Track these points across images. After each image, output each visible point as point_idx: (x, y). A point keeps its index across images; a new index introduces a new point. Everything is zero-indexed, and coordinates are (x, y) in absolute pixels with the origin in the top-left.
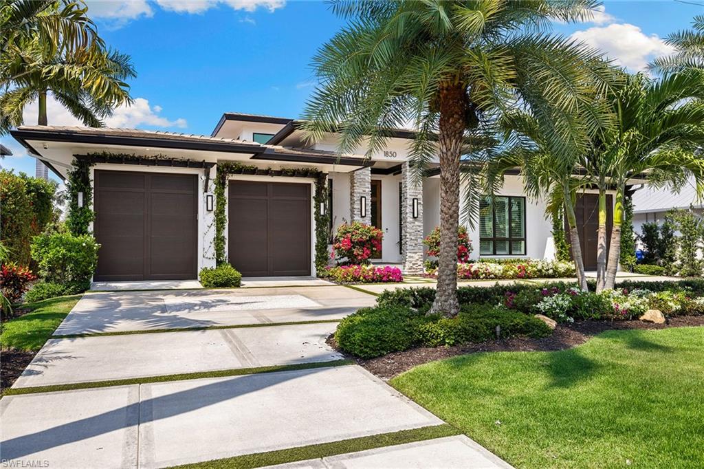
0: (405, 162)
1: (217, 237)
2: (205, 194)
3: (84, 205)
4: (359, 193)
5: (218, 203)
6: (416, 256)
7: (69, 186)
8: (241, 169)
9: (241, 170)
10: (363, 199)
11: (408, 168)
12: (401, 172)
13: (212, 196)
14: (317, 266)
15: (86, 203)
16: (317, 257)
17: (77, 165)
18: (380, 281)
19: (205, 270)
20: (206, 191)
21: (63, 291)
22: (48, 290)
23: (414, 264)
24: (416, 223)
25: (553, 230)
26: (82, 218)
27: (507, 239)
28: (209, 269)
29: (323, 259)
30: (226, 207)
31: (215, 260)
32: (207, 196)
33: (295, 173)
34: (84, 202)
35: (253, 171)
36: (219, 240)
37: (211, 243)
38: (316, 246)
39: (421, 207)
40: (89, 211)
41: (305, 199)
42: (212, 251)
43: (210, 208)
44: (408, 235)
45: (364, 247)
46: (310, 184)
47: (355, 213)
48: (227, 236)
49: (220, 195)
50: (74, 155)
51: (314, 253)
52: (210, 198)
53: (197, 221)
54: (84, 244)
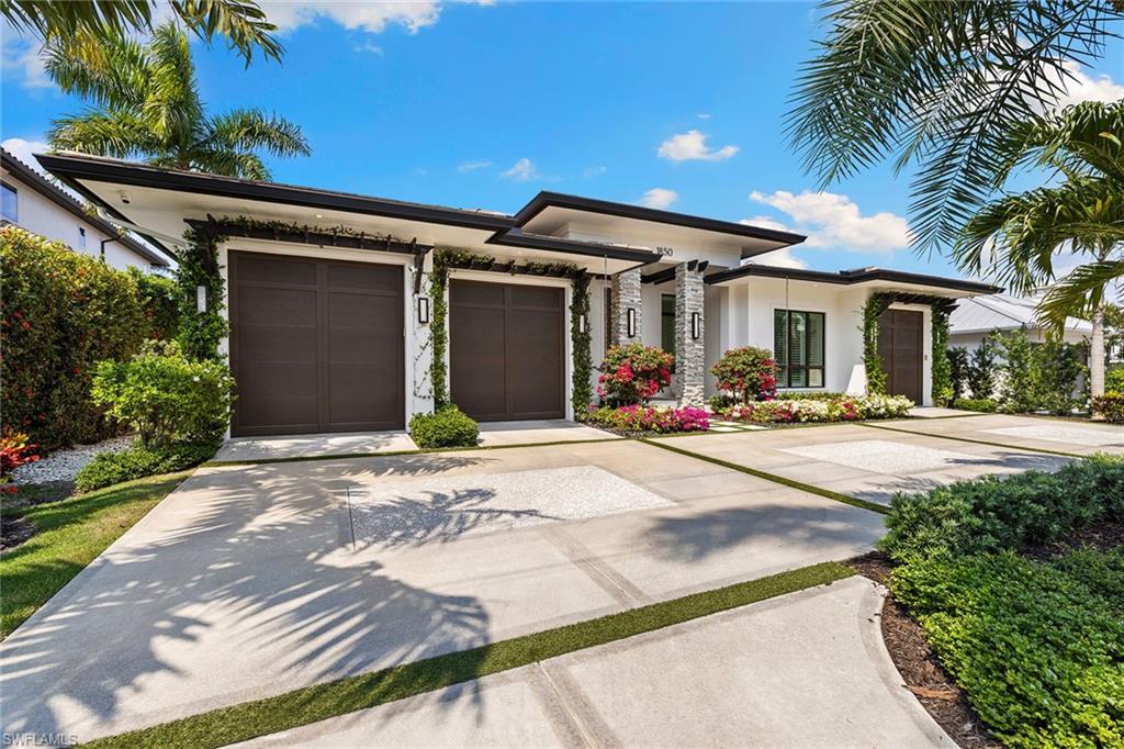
0: (683, 263)
1: (435, 364)
2: (416, 296)
3: (208, 309)
4: (626, 303)
5: (436, 310)
6: (696, 390)
7: (180, 276)
8: (470, 260)
9: (470, 263)
10: (632, 312)
11: (687, 271)
12: (674, 278)
13: (427, 299)
14: (576, 405)
15: (213, 302)
16: (576, 393)
17: (193, 239)
18: (680, 430)
19: (419, 417)
20: (417, 292)
21: (156, 465)
22: (123, 466)
23: (693, 401)
24: (697, 346)
25: (864, 356)
26: (206, 330)
27: (802, 367)
28: (425, 415)
29: (582, 395)
30: (447, 319)
31: (432, 400)
32: (420, 299)
33: (547, 270)
34: (208, 303)
35: (488, 265)
36: (437, 368)
37: (426, 373)
38: (574, 377)
39: (702, 325)
40: (219, 319)
41: (557, 310)
42: (427, 386)
43: (423, 319)
44: (686, 363)
45: (649, 378)
46: (563, 289)
47: (621, 330)
48: (447, 363)
49: (438, 299)
50: (185, 220)
51: (570, 386)
52: (423, 303)
53: (403, 339)
54: (196, 379)
